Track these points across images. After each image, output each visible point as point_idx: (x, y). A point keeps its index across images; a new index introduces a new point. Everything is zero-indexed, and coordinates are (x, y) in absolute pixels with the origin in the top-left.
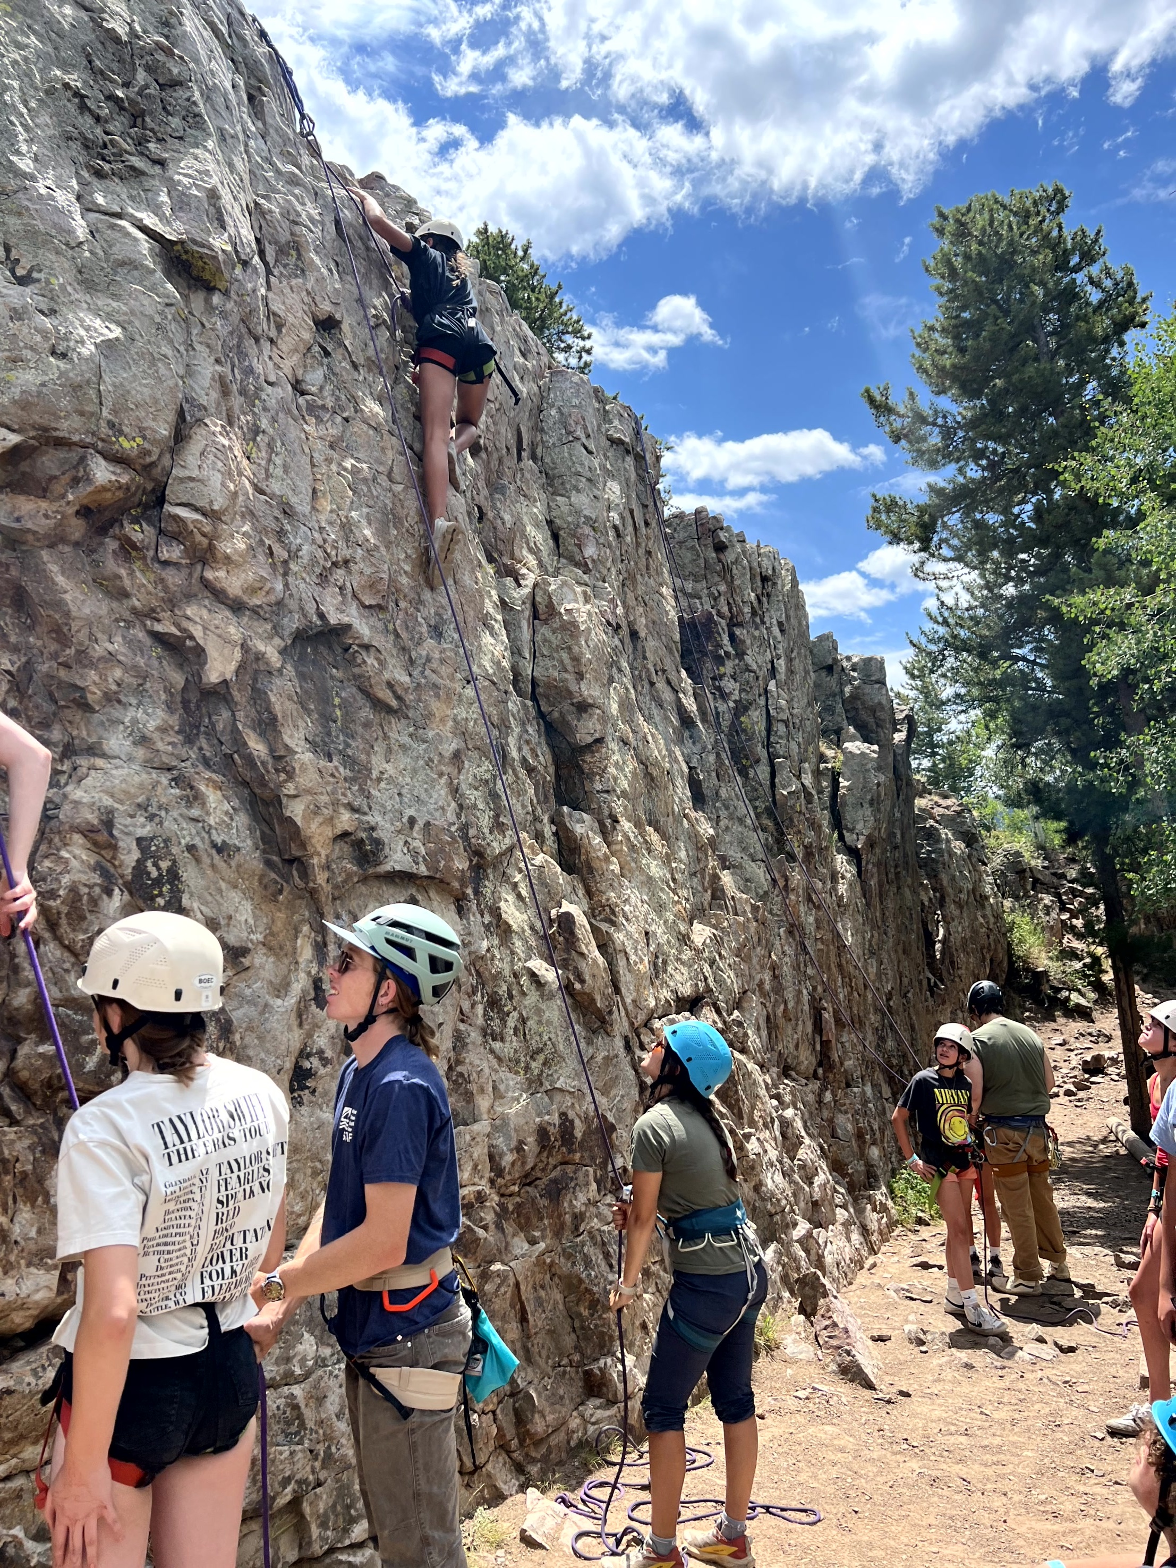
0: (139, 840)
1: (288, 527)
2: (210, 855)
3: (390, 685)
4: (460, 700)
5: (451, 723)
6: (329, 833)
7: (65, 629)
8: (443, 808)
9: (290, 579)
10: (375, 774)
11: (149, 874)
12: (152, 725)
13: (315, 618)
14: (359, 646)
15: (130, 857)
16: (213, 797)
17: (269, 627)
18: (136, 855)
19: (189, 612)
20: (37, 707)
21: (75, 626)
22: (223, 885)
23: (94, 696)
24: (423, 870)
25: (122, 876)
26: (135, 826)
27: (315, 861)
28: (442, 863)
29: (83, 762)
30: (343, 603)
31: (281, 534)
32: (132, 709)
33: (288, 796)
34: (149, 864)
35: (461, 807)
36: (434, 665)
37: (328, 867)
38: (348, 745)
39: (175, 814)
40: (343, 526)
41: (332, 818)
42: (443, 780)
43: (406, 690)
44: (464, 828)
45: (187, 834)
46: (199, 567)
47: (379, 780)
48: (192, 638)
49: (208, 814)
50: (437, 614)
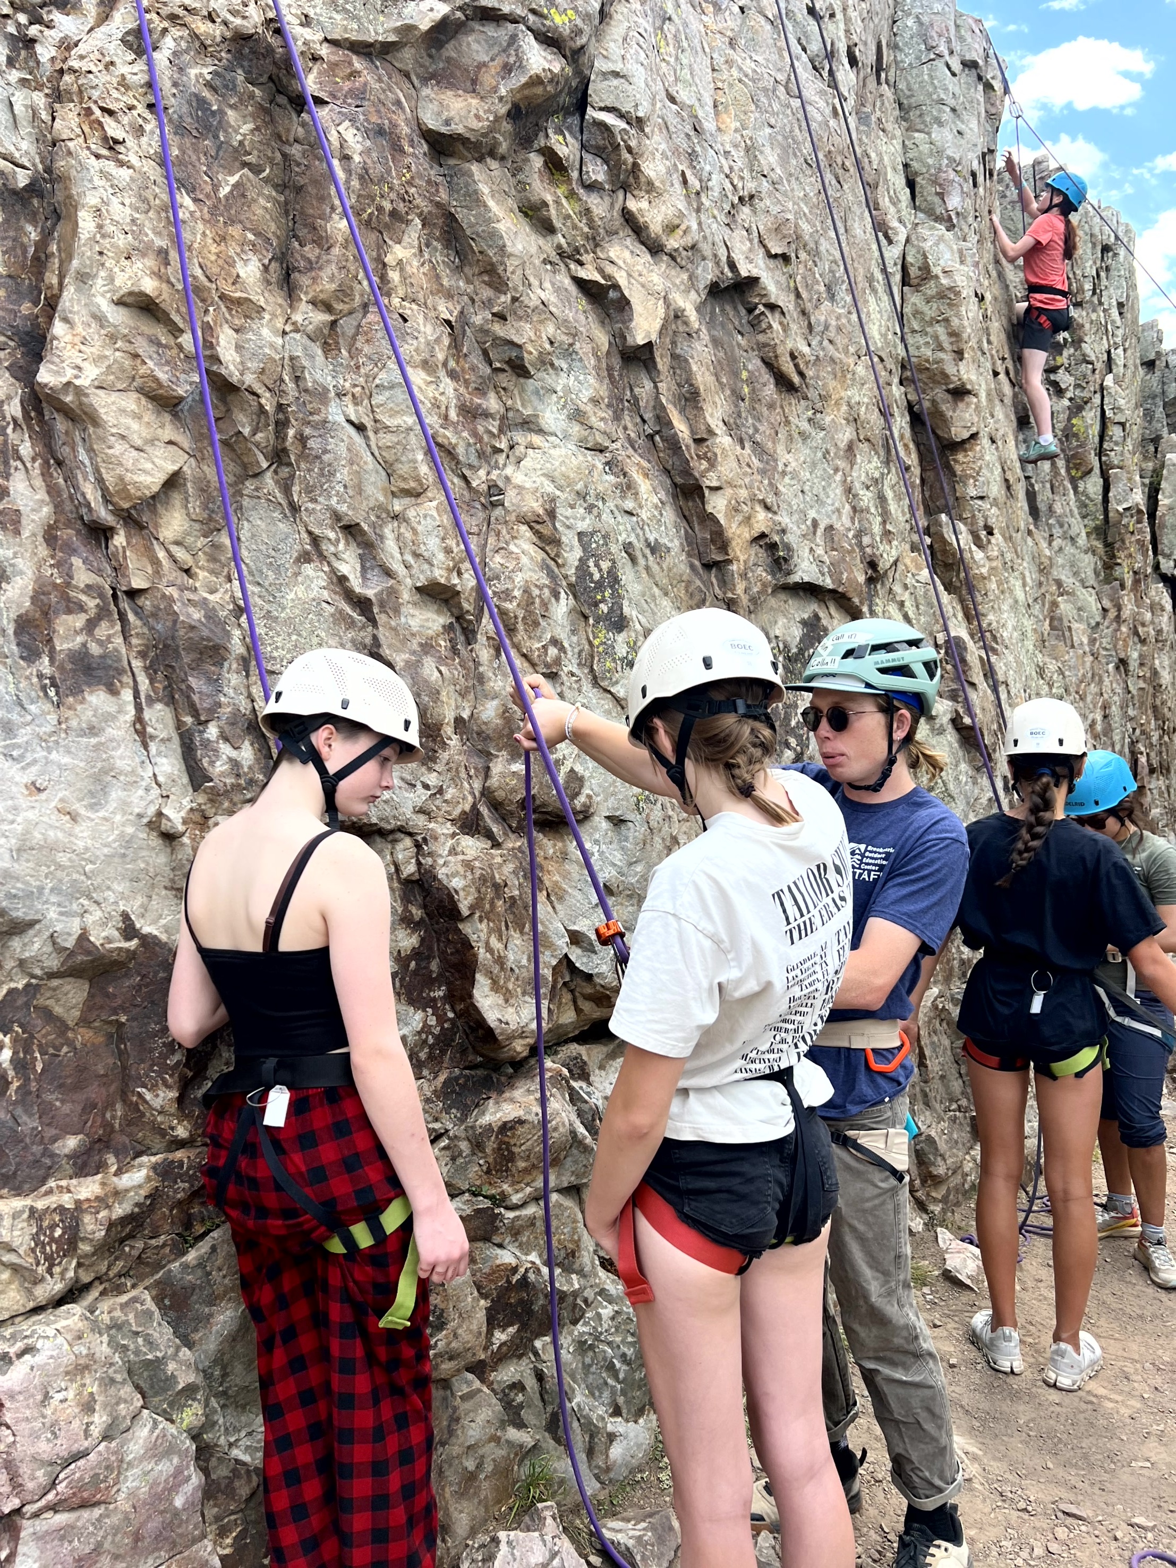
0: (580, 535)
1: (698, 149)
2: (645, 556)
3: (793, 356)
4: (854, 380)
5: (844, 408)
6: (747, 536)
7: (500, 269)
8: (838, 510)
9: (703, 217)
10: (780, 467)
11: (591, 575)
12: (586, 395)
13: (726, 270)
14: (765, 305)
15: (572, 555)
16: (644, 486)
17: (685, 276)
18: (578, 553)
19: (612, 254)
20: (473, 368)
21: (511, 264)
22: (656, 590)
23: (530, 355)
24: (828, 583)
25: (566, 577)
26: (575, 518)
27: (734, 567)
28: (845, 576)
29: (520, 438)
30: (751, 250)
31: (692, 156)
32: (564, 375)
33: (711, 488)
34: (591, 563)
35: (854, 509)
36: (832, 334)
37: (744, 576)
38: (757, 430)
39: (611, 504)
40: (747, 150)
41: (749, 518)
42: (839, 477)
43: (807, 363)
44: (859, 535)
45: (624, 531)
46: (620, 194)
47: (784, 473)
48: (616, 287)
49: (641, 507)
50: (831, 271)
